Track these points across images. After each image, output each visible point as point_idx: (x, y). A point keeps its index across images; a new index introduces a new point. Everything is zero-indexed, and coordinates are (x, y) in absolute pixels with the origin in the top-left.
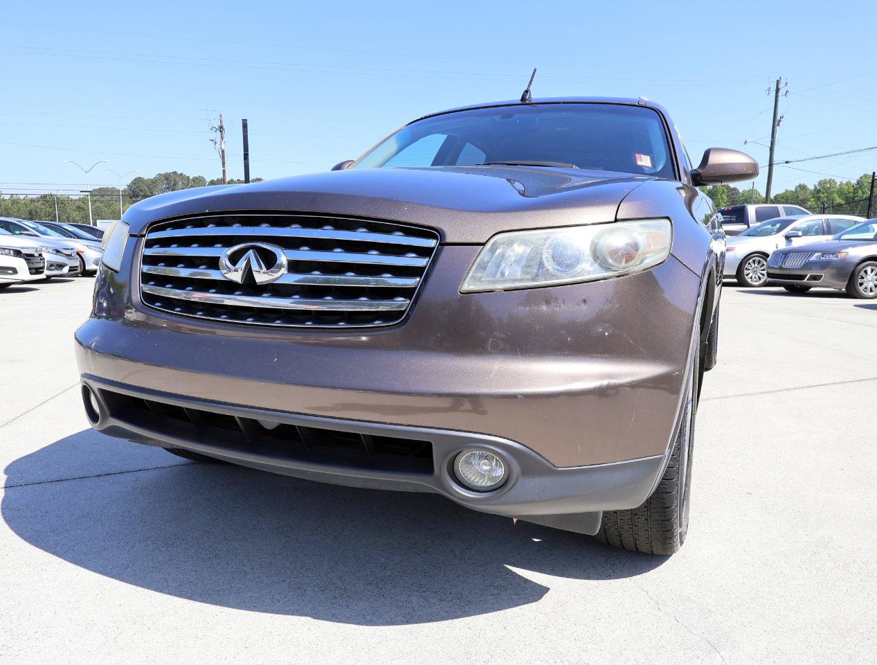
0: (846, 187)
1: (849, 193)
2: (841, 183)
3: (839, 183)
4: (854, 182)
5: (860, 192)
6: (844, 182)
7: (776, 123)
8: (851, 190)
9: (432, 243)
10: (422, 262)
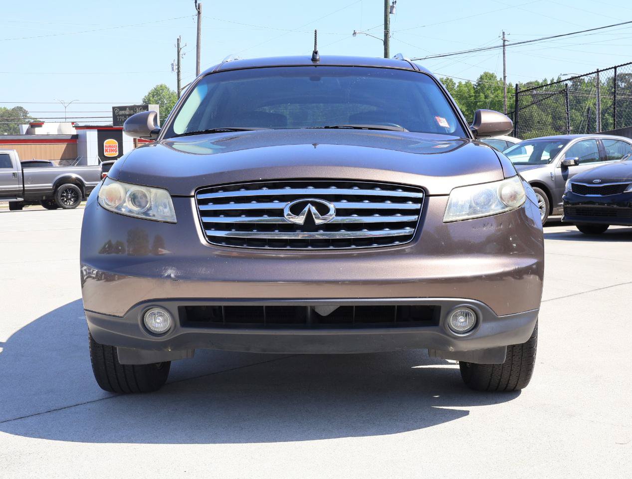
0: (466, 89)
1: (470, 97)
2: (460, 83)
3: (457, 84)
4: (474, 81)
5: (482, 95)
6: (464, 83)
7: (389, 10)
8: (472, 92)
9: (420, 195)
10: (417, 206)
